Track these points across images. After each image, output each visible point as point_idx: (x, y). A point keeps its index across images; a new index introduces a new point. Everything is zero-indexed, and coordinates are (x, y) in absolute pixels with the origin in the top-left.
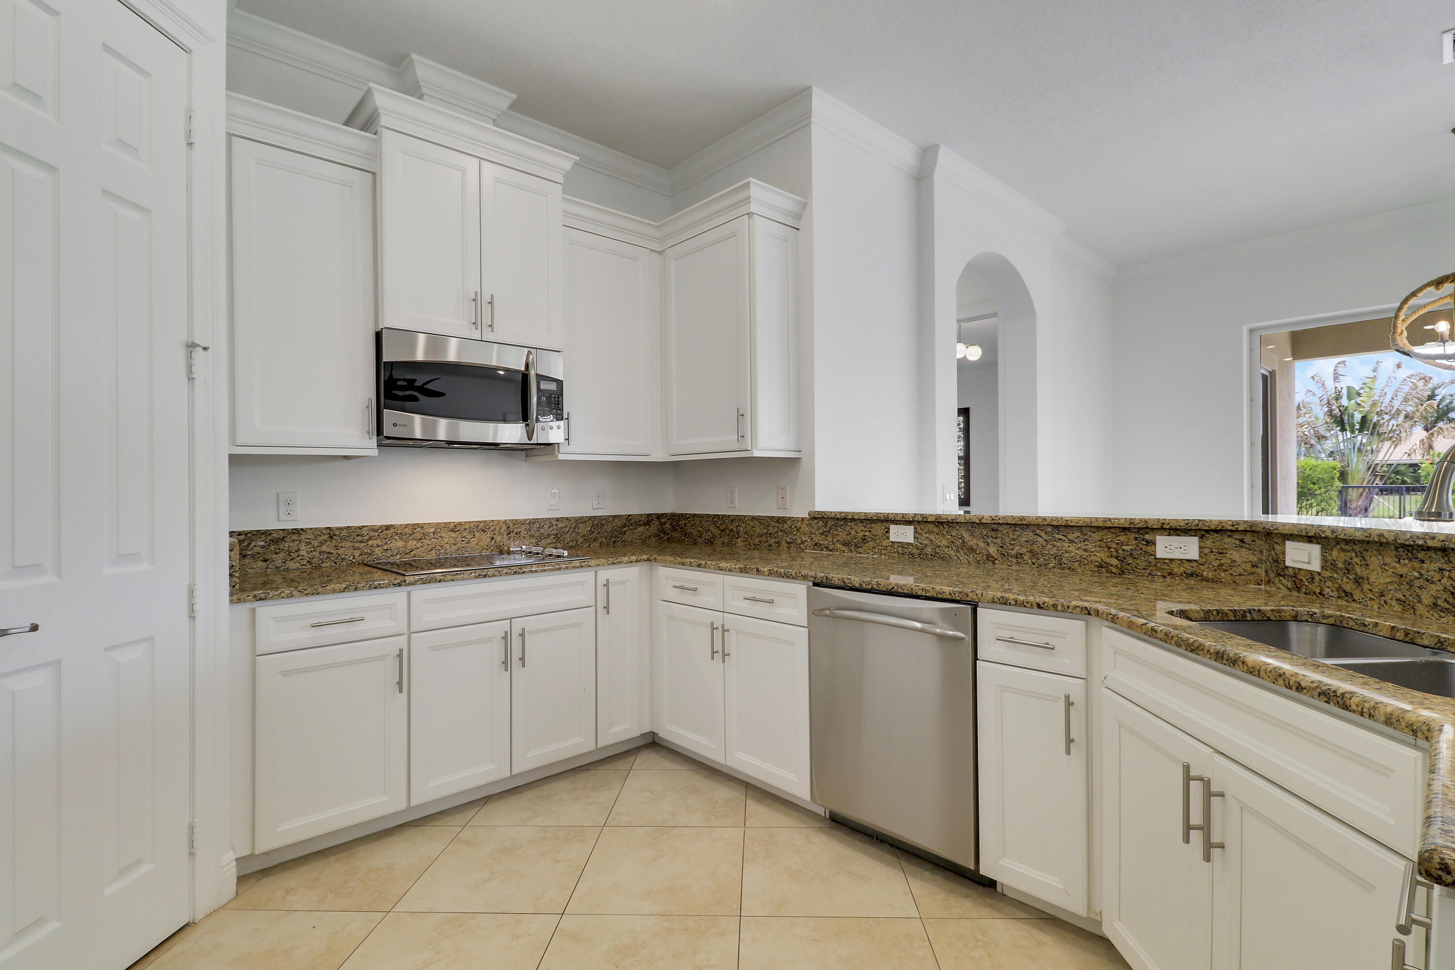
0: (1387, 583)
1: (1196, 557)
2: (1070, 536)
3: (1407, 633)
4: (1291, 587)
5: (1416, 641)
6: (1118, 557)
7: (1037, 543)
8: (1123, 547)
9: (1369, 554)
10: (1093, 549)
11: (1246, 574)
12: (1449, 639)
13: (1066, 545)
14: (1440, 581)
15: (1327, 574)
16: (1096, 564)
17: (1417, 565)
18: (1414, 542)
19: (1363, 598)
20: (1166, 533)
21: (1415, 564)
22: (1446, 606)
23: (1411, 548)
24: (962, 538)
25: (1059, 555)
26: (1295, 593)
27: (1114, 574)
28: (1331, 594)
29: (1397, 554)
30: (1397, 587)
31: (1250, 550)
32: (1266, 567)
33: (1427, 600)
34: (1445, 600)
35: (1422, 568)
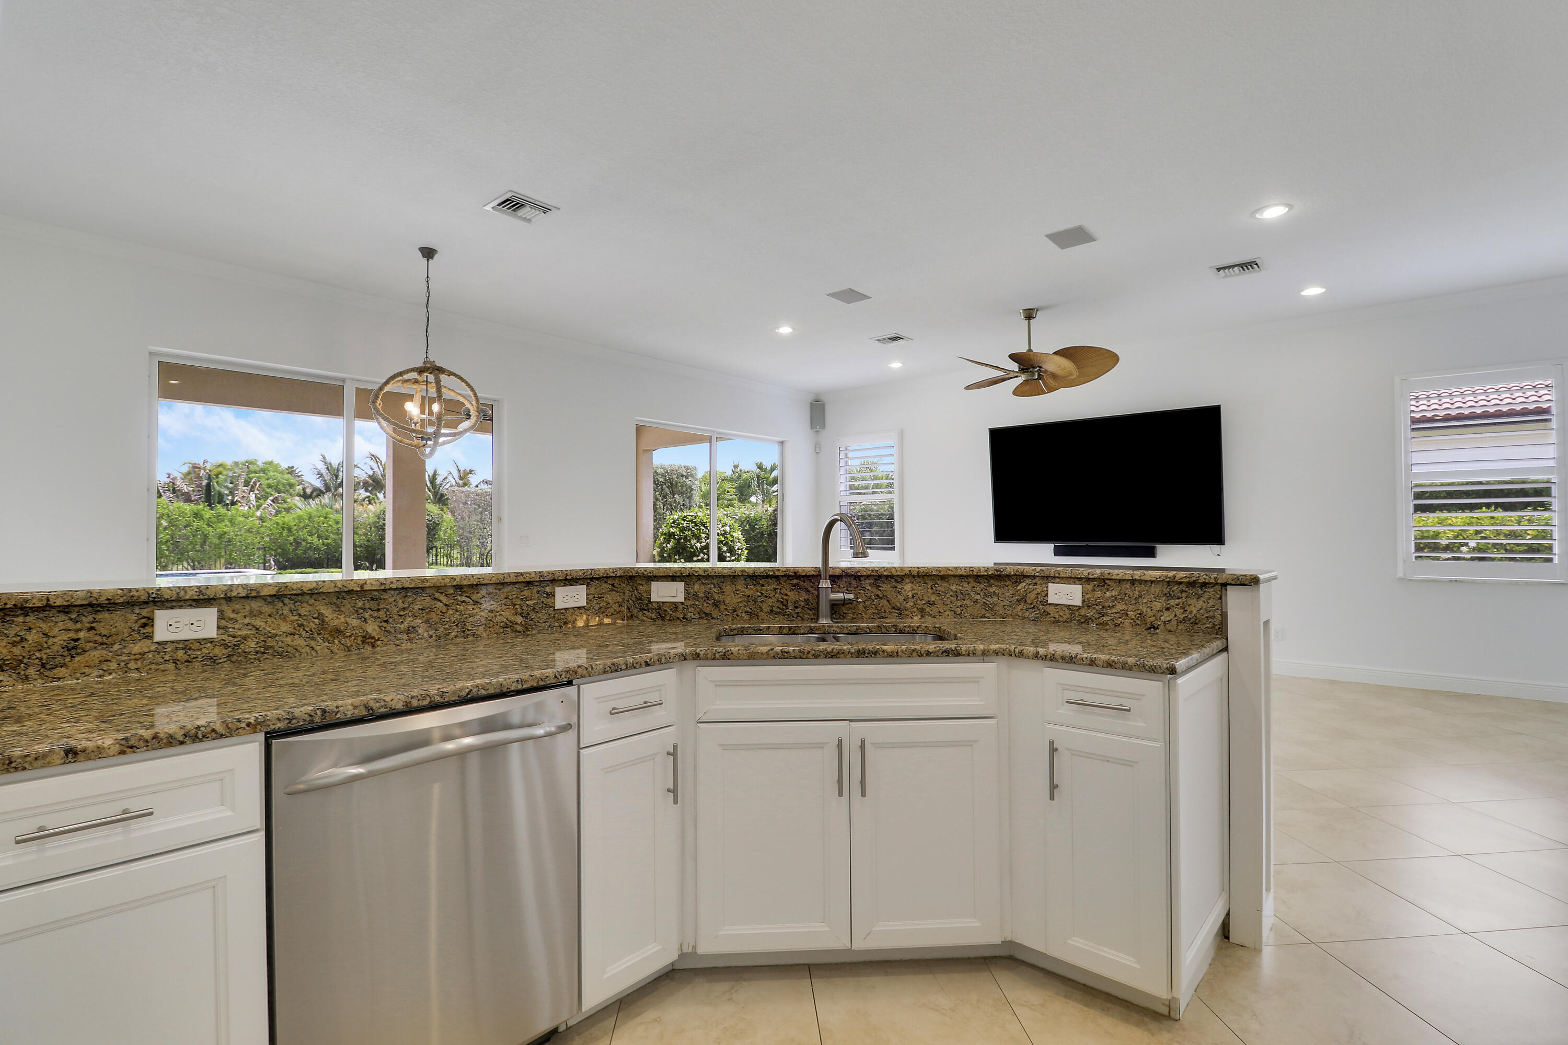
0: (738, 603)
1: (585, 604)
2: (474, 597)
3: (790, 628)
4: (655, 617)
5: (796, 632)
6: (523, 613)
7: (435, 609)
8: (527, 603)
9: (724, 584)
10: (499, 609)
11: (616, 613)
12: (816, 626)
13: (470, 608)
14: (774, 596)
15: (689, 603)
16: (502, 624)
17: (759, 588)
18: (767, 573)
19: (720, 616)
20: (563, 584)
21: (758, 587)
22: (779, 610)
23: (755, 578)
24: (320, 616)
25: (462, 620)
26: (660, 622)
27: (519, 632)
28: (693, 617)
29: (746, 583)
30: (746, 604)
31: (618, 592)
32: (629, 605)
33: (766, 608)
34: (778, 607)
35: (762, 589)
